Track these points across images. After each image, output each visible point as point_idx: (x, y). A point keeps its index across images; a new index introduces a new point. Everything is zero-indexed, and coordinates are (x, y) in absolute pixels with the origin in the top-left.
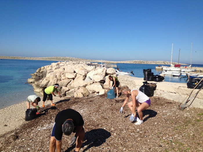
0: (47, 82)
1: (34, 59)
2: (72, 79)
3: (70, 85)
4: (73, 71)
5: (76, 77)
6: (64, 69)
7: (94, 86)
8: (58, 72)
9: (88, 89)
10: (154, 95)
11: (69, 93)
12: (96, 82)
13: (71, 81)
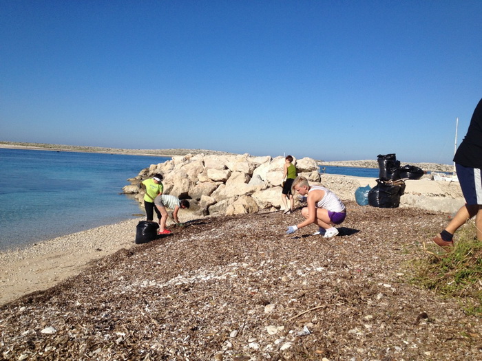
0: (169, 187)
1: (131, 152)
2: (220, 181)
3: (217, 193)
4: (223, 166)
5: (229, 176)
6: (203, 162)
7: (269, 194)
8: (190, 169)
9: (257, 200)
10: (401, 206)
11: (215, 208)
12: (274, 186)
13: (218, 186)
